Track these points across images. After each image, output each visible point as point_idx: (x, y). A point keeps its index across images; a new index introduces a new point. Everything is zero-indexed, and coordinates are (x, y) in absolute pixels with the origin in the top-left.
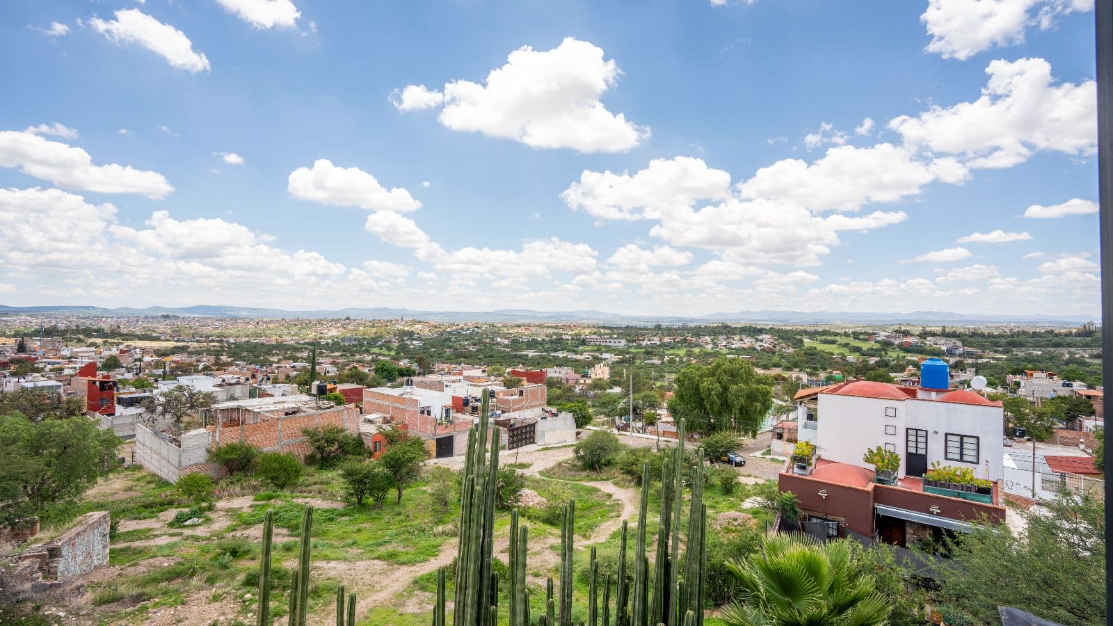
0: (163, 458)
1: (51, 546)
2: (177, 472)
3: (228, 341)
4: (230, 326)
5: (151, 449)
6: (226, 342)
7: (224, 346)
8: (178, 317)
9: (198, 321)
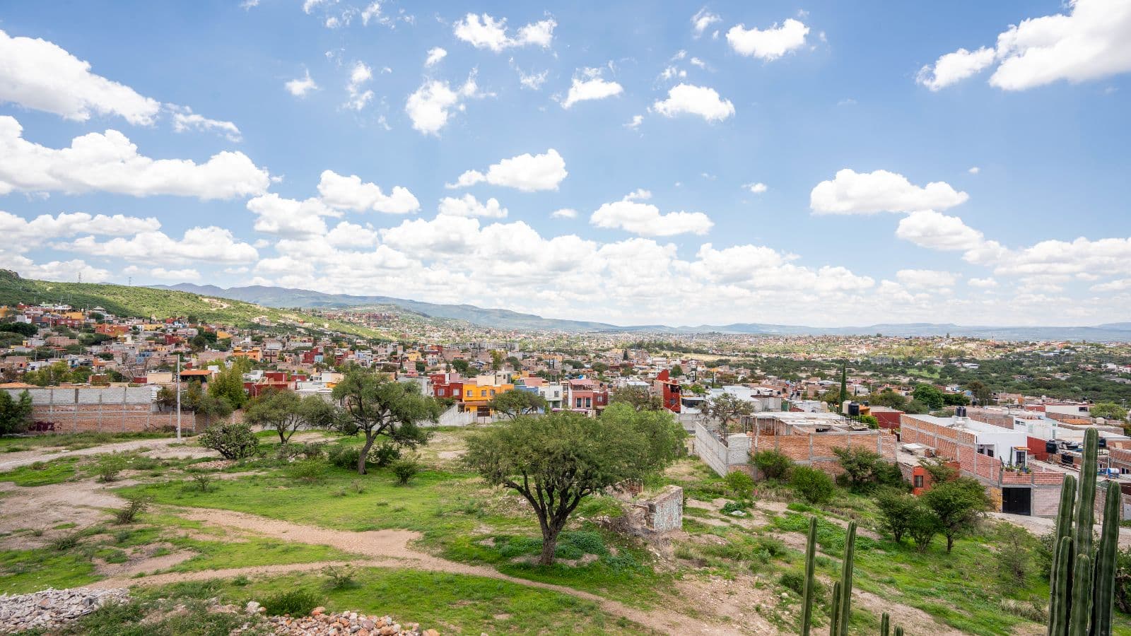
0: (715, 453)
1: (650, 503)
2: (725, 467)
3: (761, 356)
4: (762, 343)
5: (706, 445)
6: (759, 357)
7: (758, 361)
8: (721, 334)
9: (737, 337)
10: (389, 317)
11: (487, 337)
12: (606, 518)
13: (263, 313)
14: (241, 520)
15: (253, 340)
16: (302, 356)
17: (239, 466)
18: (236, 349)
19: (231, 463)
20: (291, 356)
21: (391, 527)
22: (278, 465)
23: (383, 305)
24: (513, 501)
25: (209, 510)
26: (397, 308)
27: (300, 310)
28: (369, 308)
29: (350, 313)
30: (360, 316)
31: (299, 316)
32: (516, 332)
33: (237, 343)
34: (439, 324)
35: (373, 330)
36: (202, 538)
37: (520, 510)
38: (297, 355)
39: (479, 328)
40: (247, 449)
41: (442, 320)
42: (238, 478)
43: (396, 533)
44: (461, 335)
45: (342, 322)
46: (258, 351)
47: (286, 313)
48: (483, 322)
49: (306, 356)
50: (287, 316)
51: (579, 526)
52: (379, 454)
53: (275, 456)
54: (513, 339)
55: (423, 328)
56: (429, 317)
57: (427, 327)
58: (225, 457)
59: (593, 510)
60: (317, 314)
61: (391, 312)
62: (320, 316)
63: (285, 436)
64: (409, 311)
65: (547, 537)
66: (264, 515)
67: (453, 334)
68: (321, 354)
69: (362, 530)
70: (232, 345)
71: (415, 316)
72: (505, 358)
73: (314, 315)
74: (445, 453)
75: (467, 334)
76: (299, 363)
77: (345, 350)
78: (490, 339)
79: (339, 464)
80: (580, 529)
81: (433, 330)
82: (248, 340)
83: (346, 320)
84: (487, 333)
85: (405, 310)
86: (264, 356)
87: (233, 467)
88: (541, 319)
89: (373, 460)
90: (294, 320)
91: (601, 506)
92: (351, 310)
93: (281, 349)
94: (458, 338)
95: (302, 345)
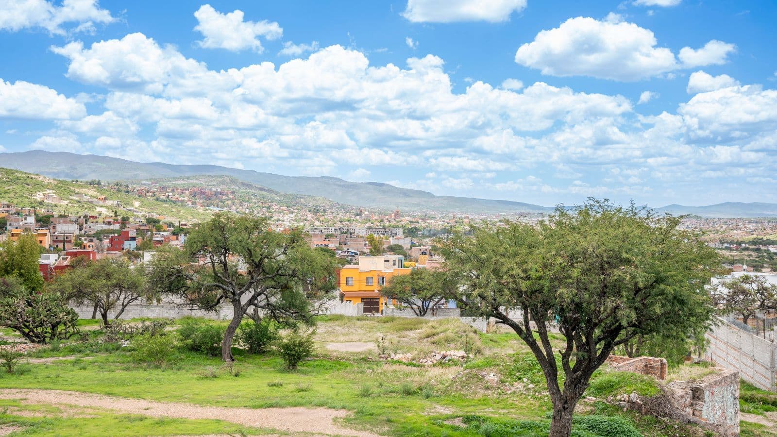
0: (745, 354)
1: (694, 385)
2: (768, 374)
3: (768, 250)
5: (727, 343)
6: (766, 251)
7: (763, 256)
8: (700, 217)
9: (725, 223)
10: (222, 193)
11: (357, 221)
12: (634, 396)
13: (48, 186)
14: (77, 399)
15: (38, 220)
16: (106, 242)
17: (52, 350)
18: (15, 231)
19: (40, 347)
20: (92, 241)
21: (301, 405)
22: (107, 350)
23: (212, 177)
24: (475, 376)
25: (24, 390)
26: (233, 181)
27: (99, 184)
28: (194, 181)
29: (169, 187)
30: (182, 192)
31: (98, 191)
32: (397, 215)
33: (15, 225)
34: (291, 203)
35: (201, 211)
36: (27, 415)
37: (487, 388)
38: (100, 240)
39: (346, 209)
40: (60, 328)
41: (295, 197)
42: (53, 362)
43: (312, 411)
44: (321, 219)
45: (157, 199)
46: (45, 235)
47: (81, 186)
48: (352, 201)
49: (111, 241)
50: (81, 190)
51: (589, 409)
52: (248, 338)
53: (101, 340)
54: (393, 223)
55: (269, 208)
56: (276, 193)
57: (275, 207)
58: (28, 341)
59: (608, 387)
60: (123, 189)
61: (225, 187)
62: (128, 192)
63: (111, 315)
64: (249, 185)
65: (560, 406)
66: (109, 394)
67: (310, 216)
68: (134, 239)
69: (261, 407)
70: (9, 227)
71: (257, 192)
72: (385, 246)
73: (118, 190)
74: (334, 344)
75: (328, 216)
76: (102, 250)
77: (165, 234)
78: (361, 223)
79: (195, 349)
80: (591, 412)
81: (282, 212)
82: (31, 220)
83: (163, 197)
84: (357, 215)
85: (243, 184)
86: (54, 242)
87: (44, 351)
88: (433, 196)
89: (242, 345)
90: (92, 197)
91: (619, 383)
92: (171, 184)
93: (77, 233)
94: (317, 223)
95: (106, 227)
